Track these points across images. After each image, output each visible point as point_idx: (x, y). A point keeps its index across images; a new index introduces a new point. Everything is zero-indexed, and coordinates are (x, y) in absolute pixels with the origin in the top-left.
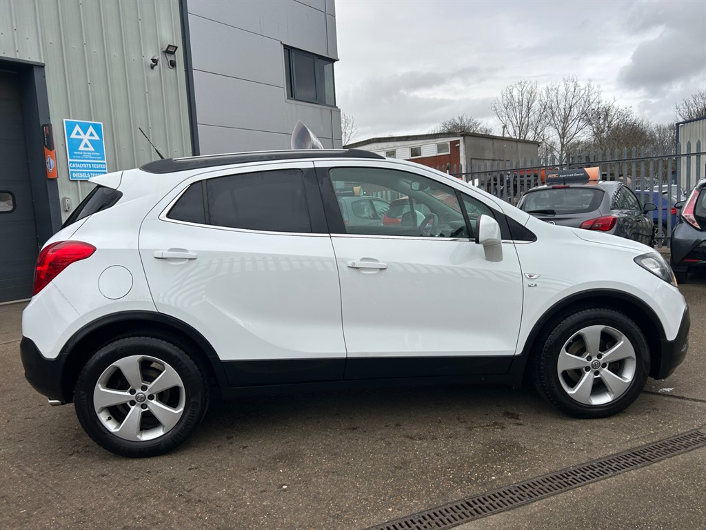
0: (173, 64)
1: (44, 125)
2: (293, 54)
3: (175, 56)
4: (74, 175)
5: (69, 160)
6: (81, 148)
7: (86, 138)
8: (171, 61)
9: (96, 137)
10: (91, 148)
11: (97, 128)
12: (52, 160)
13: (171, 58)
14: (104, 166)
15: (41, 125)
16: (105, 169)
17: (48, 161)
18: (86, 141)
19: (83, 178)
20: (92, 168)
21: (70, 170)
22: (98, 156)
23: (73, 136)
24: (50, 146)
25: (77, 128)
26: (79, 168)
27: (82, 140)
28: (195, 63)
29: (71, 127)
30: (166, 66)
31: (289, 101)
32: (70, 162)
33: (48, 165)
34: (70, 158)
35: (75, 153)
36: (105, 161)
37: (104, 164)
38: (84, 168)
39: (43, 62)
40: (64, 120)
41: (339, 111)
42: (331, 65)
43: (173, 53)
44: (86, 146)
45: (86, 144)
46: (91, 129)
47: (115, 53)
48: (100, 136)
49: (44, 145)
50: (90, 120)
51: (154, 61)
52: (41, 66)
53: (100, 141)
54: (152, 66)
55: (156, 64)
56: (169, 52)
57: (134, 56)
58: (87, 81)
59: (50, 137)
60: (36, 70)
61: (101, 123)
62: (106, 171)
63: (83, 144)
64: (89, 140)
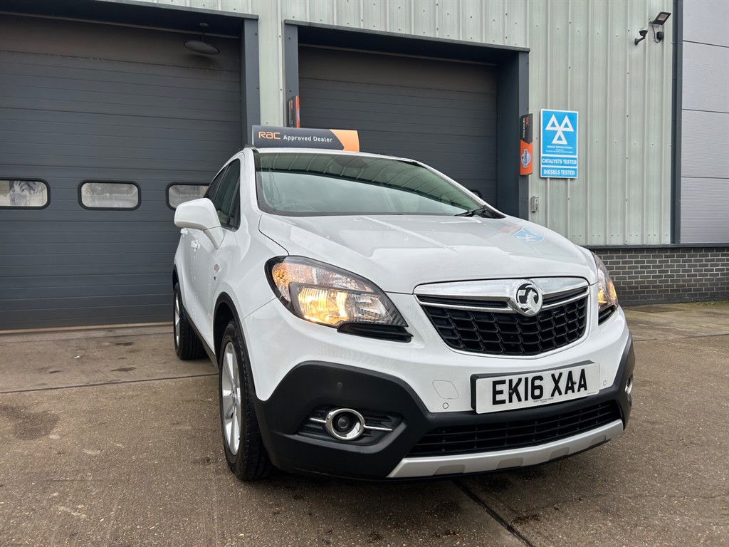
0: (660, 37)
1: (523, 117)
3: (663, 27)
4: (546, 172)
5: (542, 155)
6: (555, 141)
7: (560, 129)
8: (658, 33)
9: (571, 129)
10: (564, 142)
11: (572, 118)
12: (528, 155)
13: (658, 29)
14: (575, 162)
15: (520, 116)
16: (575, 165)
17: (523, 155)
18: (560, 133)
19: (553, 175)
20: (563, 164)
21: (542, 166)
22: (571, 150)
23: (549, 128)
24: (528, 139)
25: (553, 119)
26: (550, 164)
27: (556, 132)
28: (686, 33)
29: (548, 116)
30: (652, 39)
32: (543, 157)
33: (523, 160)
34: (543, 153)
35: (549, 146)
36: (576, 157)
37: (575, 159)
38: (555, 164)
39: (528, 47)
40: (542, 110)
43: (662, 23)
44: (560, 139)
45: (560, 137)
46: (566, 120)
47: (599, 30)
48: (574, 127)
49: (521, 138)
50: (567, 110)
51: (643, 33)
52: (526, 52)
53: (574, 133)
54: (637, 42)
55: (644, 38)
56: (658, 22)
57: (618, 31)
58: (567, 65)
59: (529, 129)
60: (521, 58)
61: (577, 112)
62: (577, 167)
63: (557, 137)
64: (563, 132)
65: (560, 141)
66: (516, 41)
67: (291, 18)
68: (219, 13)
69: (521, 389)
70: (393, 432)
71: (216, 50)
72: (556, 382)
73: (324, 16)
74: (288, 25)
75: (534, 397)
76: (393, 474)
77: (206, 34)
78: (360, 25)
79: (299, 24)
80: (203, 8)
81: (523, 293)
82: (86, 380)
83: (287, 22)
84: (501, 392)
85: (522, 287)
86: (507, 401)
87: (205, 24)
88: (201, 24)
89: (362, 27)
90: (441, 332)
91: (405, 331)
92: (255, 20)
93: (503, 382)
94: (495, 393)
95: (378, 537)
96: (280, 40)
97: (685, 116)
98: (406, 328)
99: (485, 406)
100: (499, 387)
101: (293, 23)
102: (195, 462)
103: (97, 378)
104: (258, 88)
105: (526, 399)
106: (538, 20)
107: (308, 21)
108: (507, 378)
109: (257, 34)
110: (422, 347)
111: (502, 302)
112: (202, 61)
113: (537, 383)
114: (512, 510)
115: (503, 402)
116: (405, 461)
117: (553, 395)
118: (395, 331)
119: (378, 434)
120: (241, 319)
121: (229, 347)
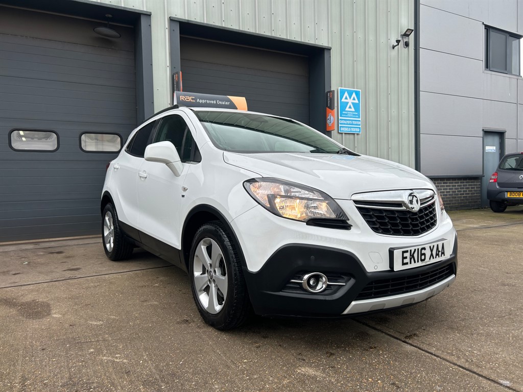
0: (407, 44)
1: (328, 92)
2: (492, 34)
3: (409, 38)
4: (342, 129)
5: (340, 118)
6: (347, 109)
7: (350, 101)
8: (406, 42)
9: (356, 101)
10: (353, 109)
11: (357, 94)
12: (332, 118)
13: (406, 40)
14: (360, 123)
15: (326, 92)
16: (360, 125)
17: (329, 118)
18: (350, 104)
19: (346, 131)
20: (352, 124)
21: (340, 125)
22: (357, 115)
23: (343, 100)
24: (332, 108)
25: (346, 94)
26: (344, 124)
27: (348, 103)
28: (422, 43)
29: (343, 92)
30: (402, 46)
31: (486, 71)
32: (340, 119)
33: (328, 121)
34: (340, 116)
35: (344, 112)
36: (360, 119)
37: (359, 121)
38: (347, 124)
39: (330, 46)
40: (339, 88)
42: (518, 40)
43: (408, 36)
45: (350, 106)
46: (354, 95)
47: (371, 38)
48: (359, 100)
49: (327, 106)
50: (354, 88)
51: (398, 41)
52: (329, 49)
53: (359, 104)
54: (394, 47)
55: (398, 45)
56: (406, 35)
57: (383, 40)
58: (354, 59)
59: (332, 100)
60: (326, 53)
61: (360, 90)
62: (360, 126)
63: (348, 106)
64: (352, 103)
65: (350, 109)
66: (322, 42)
67: (174, 16)
68: (123, 9)
69: (416, 255)
70: (346, 285)
71: (119, 35)
72: (432, 251)
73: (198, 16)
74: (172, 20)
75: (422, 260)
76: (346, 312)
77: (110, 23)
78: (222, 24)
79: (180, 20)
80: (110, 3)
81: (410, 198)
82: (48, 278)
83: (171, 18)
84: (406, 258)
85: (410, 195)
86: (409, 263)
87: (110, 16)
88: (106, 15)
89: (224, 26)
90: (368, 222)
91: (347, 223)
92: (148, 15)
93: (407, 252)
94: (404, 258)
95: (332, 354)
96: (167, 31)
97: (422, 95)
98: (348, 221)
99: (398, 267)
100: (405, 255)
101: (176, 19)
102: (178, 323)
103: (56, 276)
104: (152, 65)
105: (418, 262)
106: (336, 28)
107: (187, 19)
108: (409, 249)
109: (150, 25)
110: (360, 232)
111: (399, 204)
112: (105, 42)
113: (423, 251)
114: (399, 332)
115: (407, 263)
116: (353, 303)
117: (430, 259)
118: (341, 223)
119: (336, 287)
120: (229, 220)
121: (204, 242)
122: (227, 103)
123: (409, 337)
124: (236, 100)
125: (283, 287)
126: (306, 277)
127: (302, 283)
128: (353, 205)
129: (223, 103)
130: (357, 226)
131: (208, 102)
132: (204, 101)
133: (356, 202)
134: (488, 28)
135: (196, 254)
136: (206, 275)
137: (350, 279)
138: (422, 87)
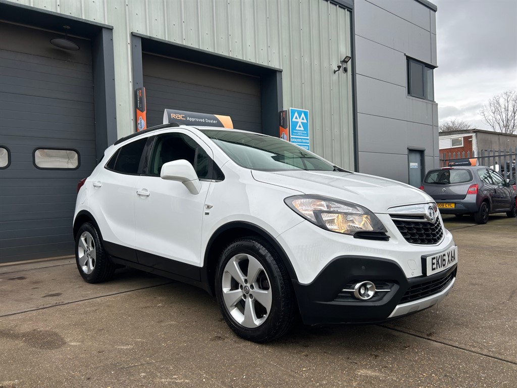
0: (345, 70)
1: (281, 112)
2: (412, 64)
3: (347, 65)
5: (291, 136)
6: (297, 128)
7: (300, 121)
8: (345, 68)
9: (305, 121)
10: (302, 129)
11: (306, 114)
12: (285, 136)
13: (344, 66)
14: (308, 141)
15: (279, 111)
16: (308, 143)
17: (282, 136)
18: (300, 123)
20: (302, 143)
22: (306, 134)
23: (294, 120)
24: (284, 126)
25: (296, 114)
26: (295, 142)
27: (298, 122)
28: (358, 70)
29: (293, 112)
30: (342, 71)
31: (408, 97)
32: (292, 138)
35: (294, 131)
36: (308, 138)
37: (308, 139)
38: (298, 142)
39: (281, 68)
40: (290, 108)
41: (437, 104)
42: (431, 70)
43: (347, 62)
44: (300, 127)
45: (300, 125)
46: (303, 115)
47: (316, 62)
48: (307, 121)
49: (280, 125)
50: (303, 109)
51: (339, 67)
52: (281, 72)
53: (307, 123)
54: (335, 72)
55: (339, 70)
56: (345, 61)
57: (326, 65)
58: (302, 82)
59: (285, 119)
60: (278, 74)
61: (308, 111)
62: (309, 144)
63: (298, 126)
64: (302, 123)
66: (274, 64)
67: (136, 32)
68: (83, 21)
69: (440, 261)
70: (390, 291)
71: (78, 48)
72: (448, 256)
73: (158, 33)
74: (134, 36)
75: (444, 265)
76: (391, 316)
77: (68, 35)
78: (183, 42)
79: (143, 36)
80: (70, 15)
81: (430, 211)
83: (134, 34)
84: (434, 264)
85: (429, 208)
87: (68, 27)
88: (64, 27)
89: (184, 44)
91: (386, 235)
92: (110, 29)
93: (435, 258)
96: (129, 46)
97: (359, 116)
98: (386, 233)
99: (430, 273)
100: (433, 261)
101: (138, 35)
104: (114, 80)
105: (441, 267)
106: (286, 53)
107: (149, 35)
108: (435, 256)
109: (112, 40)
110: (397, 243)
112: (62, 54)
113: (444, 257)
115: (435, 269)
116: (397, 307)
117: (448, 264)
118: (380, 235)
120: (275, 236)
121: (237, 258)
122: (214, 122)
123: (430, 335)
124: (221, 118)
125: (335, 297)
126: (358, 285)
127: (353, 292)
128: (390, 219)
129: (211, 122)
130: (395, 238)
131: (197, 120)
132: (193, 120)
133: (392, 215)
134: (408, 58)
135: (225, 270)
136: (240, 290)
137: (394, 285)
138: (359, 109)
